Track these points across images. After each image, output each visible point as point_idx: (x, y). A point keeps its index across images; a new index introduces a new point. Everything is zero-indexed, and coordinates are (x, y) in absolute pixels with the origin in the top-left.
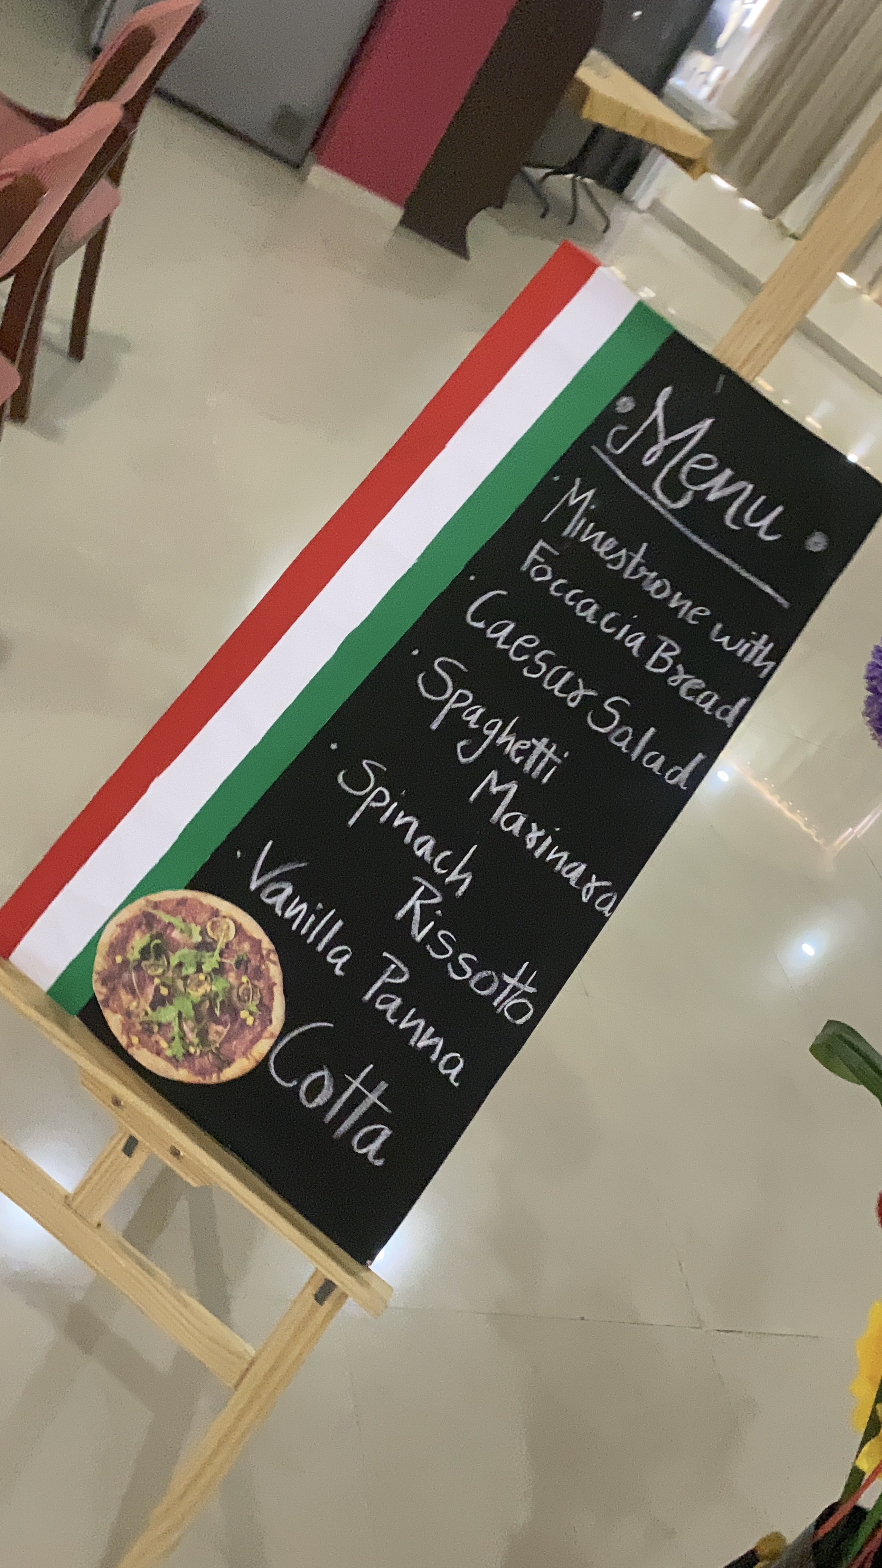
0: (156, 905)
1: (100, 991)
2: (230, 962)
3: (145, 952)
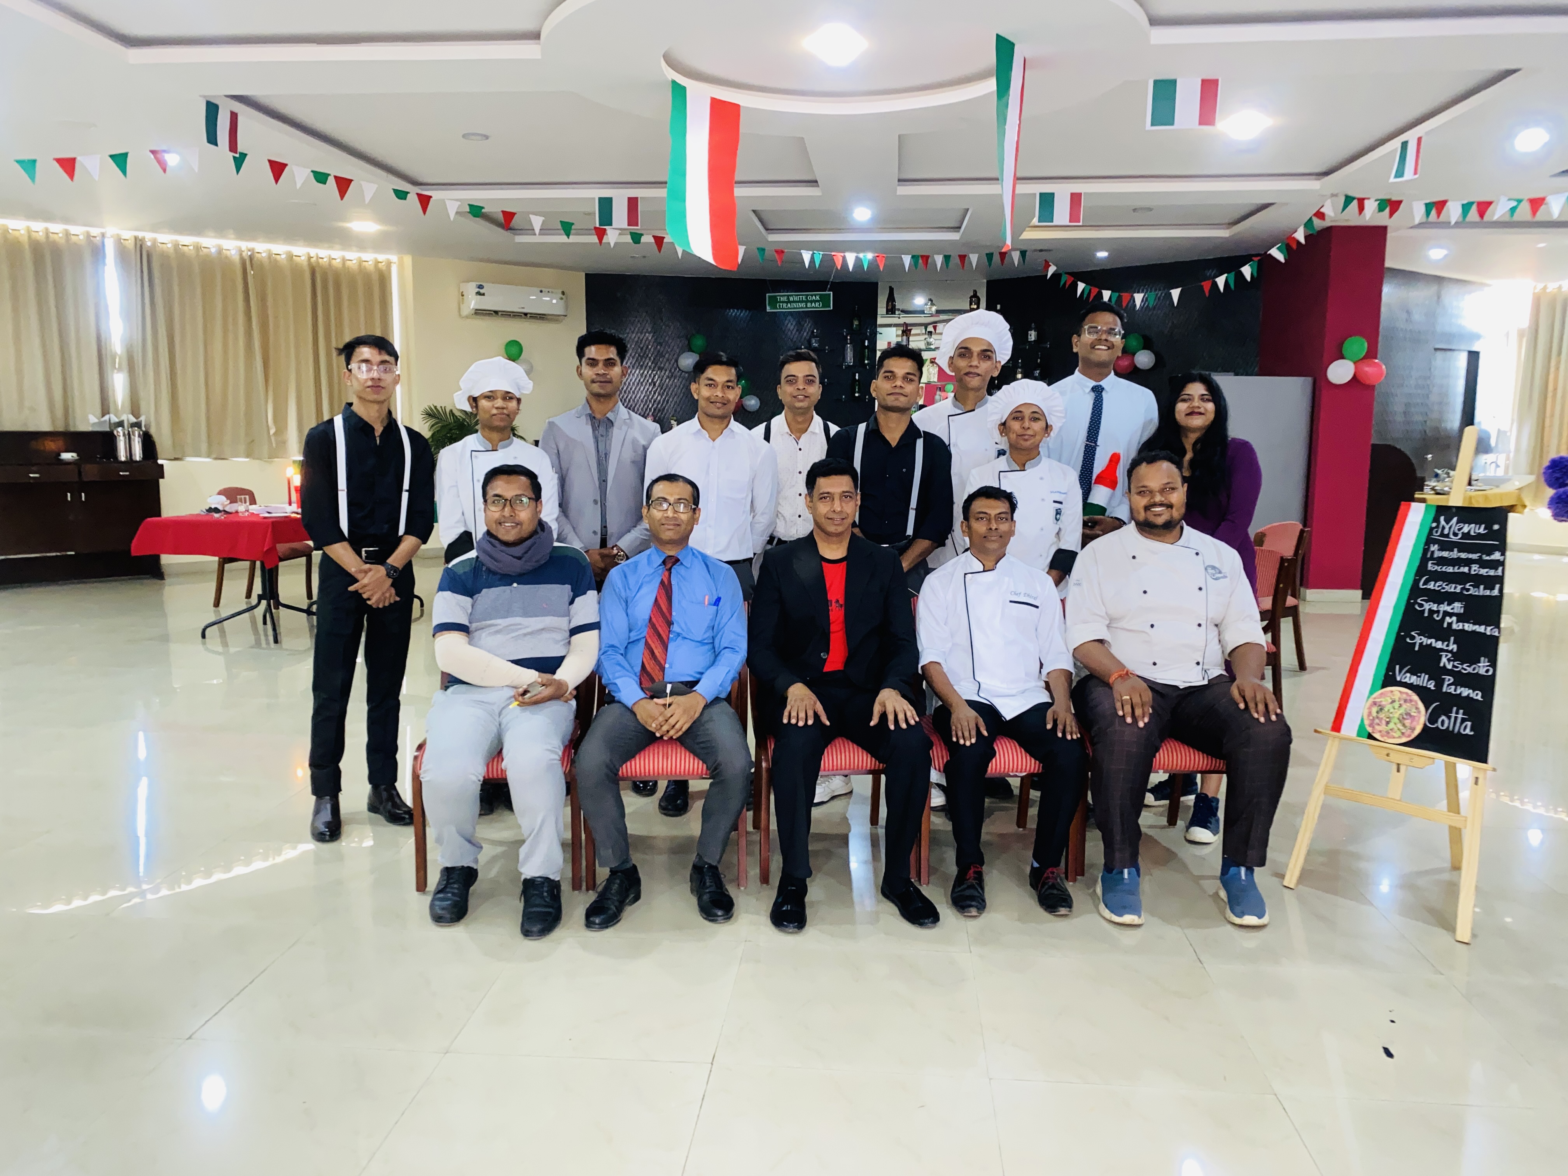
0: (1375, 698)
1: (1370, 730)
2: (1402, 702)
3: (1377, 712)
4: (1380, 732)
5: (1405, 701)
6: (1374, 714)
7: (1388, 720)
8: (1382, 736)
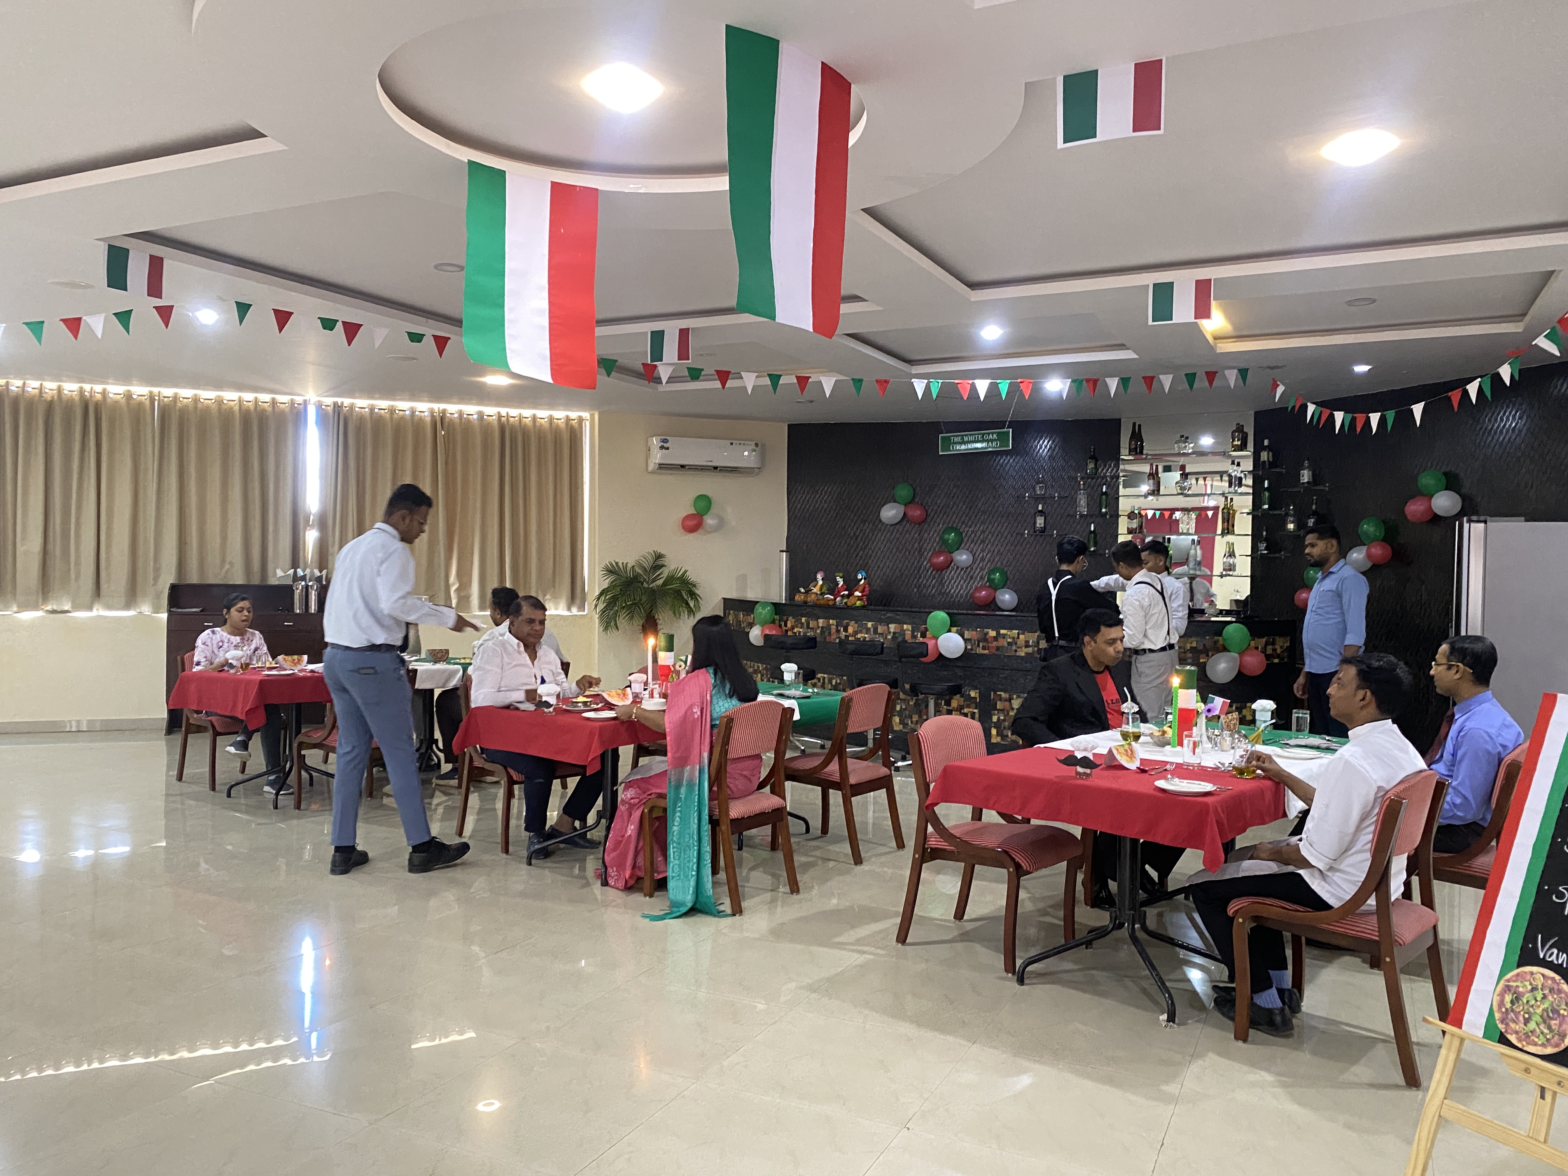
0: (1508, 981)
1: (1501, 1027)
2: (1546, 992)
3: (1512, 1002)
4: (1517, 1033)
5: (1551, 990)
6: (1508, 1005)
7: (1527, 1016)
8: (1520, 1040)
